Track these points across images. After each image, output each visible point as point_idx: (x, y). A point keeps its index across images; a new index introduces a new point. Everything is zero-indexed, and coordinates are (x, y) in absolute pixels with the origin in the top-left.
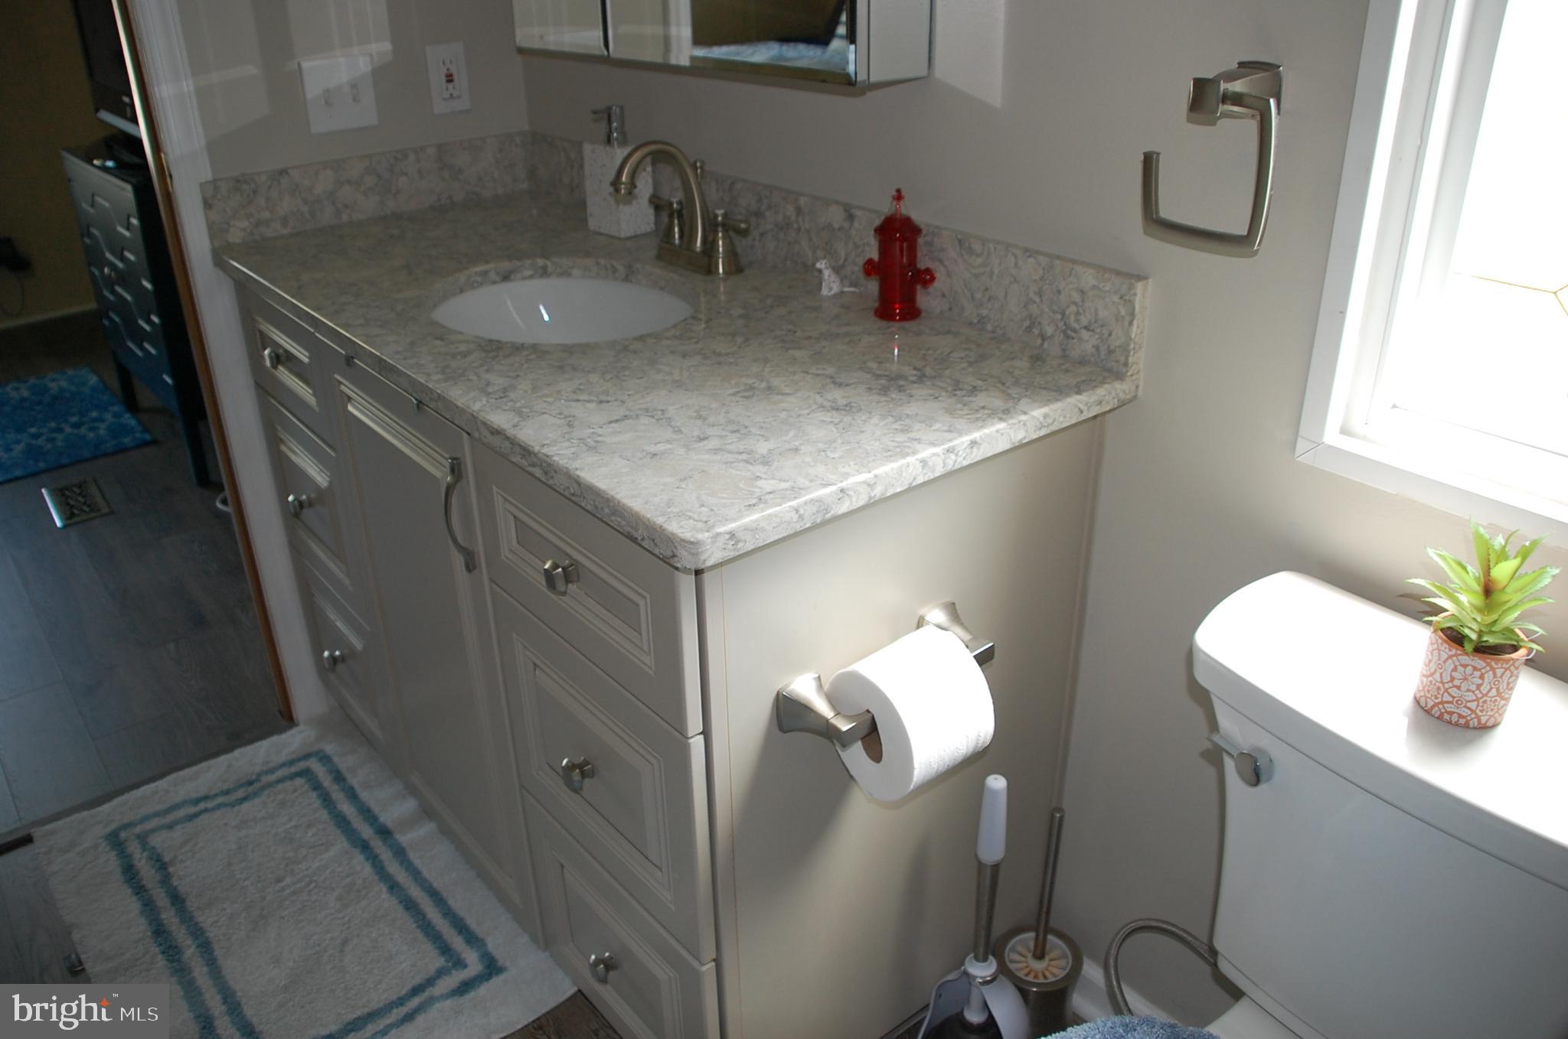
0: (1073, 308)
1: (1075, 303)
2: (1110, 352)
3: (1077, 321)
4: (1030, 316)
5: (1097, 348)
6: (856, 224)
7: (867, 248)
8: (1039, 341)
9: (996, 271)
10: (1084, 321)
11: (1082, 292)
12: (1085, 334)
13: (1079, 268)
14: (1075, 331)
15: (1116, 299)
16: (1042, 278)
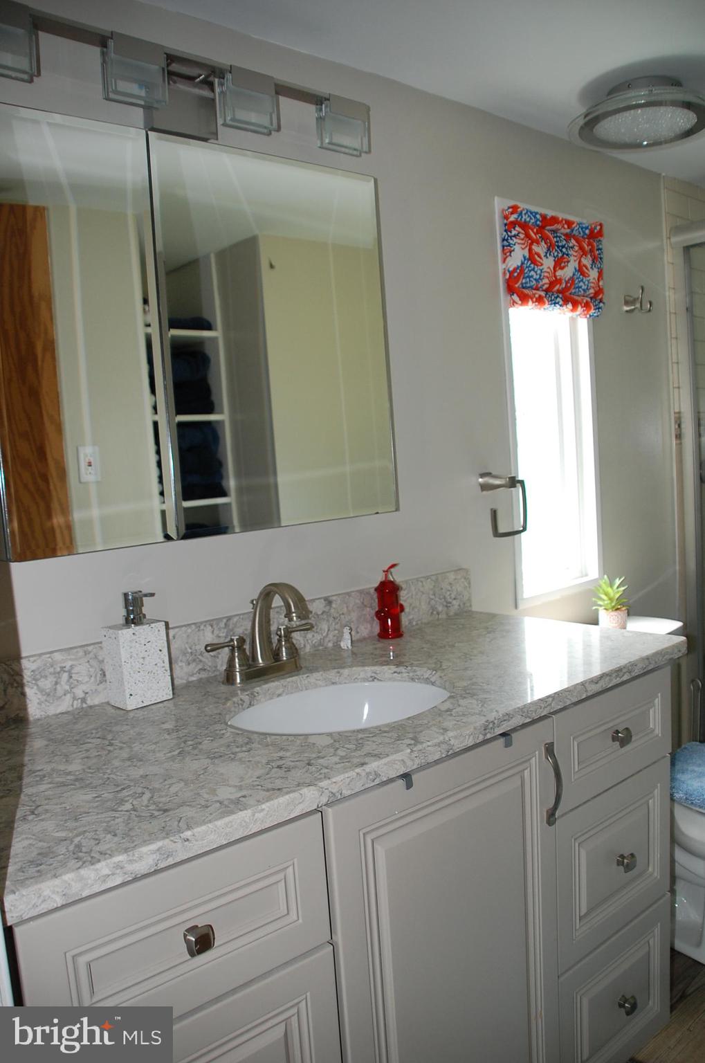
0: (448, 593)
1: (449, 591)
2: (464, 604)
3: (451, 598)
4: (432, 607)
5: (459, 605)
6: (334, 606)
7: (342, 616)
8: (437, 616)
9: (414, 593)
10: (453, 596)
11: (451, 584)
12: (454, 602)
13: (448, 574)
14: (450, 603)
15: (463, 580)
16: (434, 586)
